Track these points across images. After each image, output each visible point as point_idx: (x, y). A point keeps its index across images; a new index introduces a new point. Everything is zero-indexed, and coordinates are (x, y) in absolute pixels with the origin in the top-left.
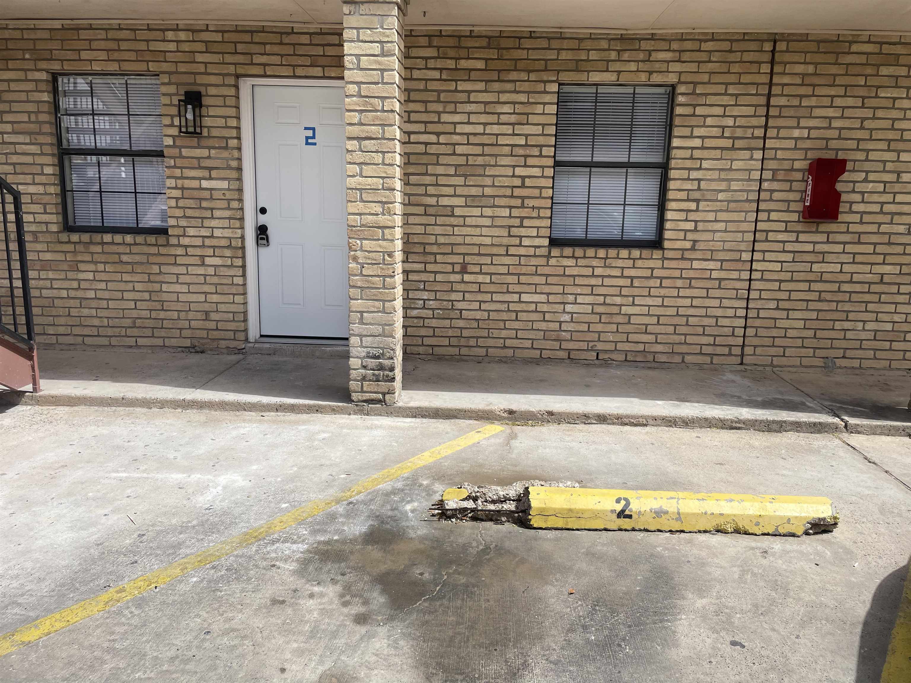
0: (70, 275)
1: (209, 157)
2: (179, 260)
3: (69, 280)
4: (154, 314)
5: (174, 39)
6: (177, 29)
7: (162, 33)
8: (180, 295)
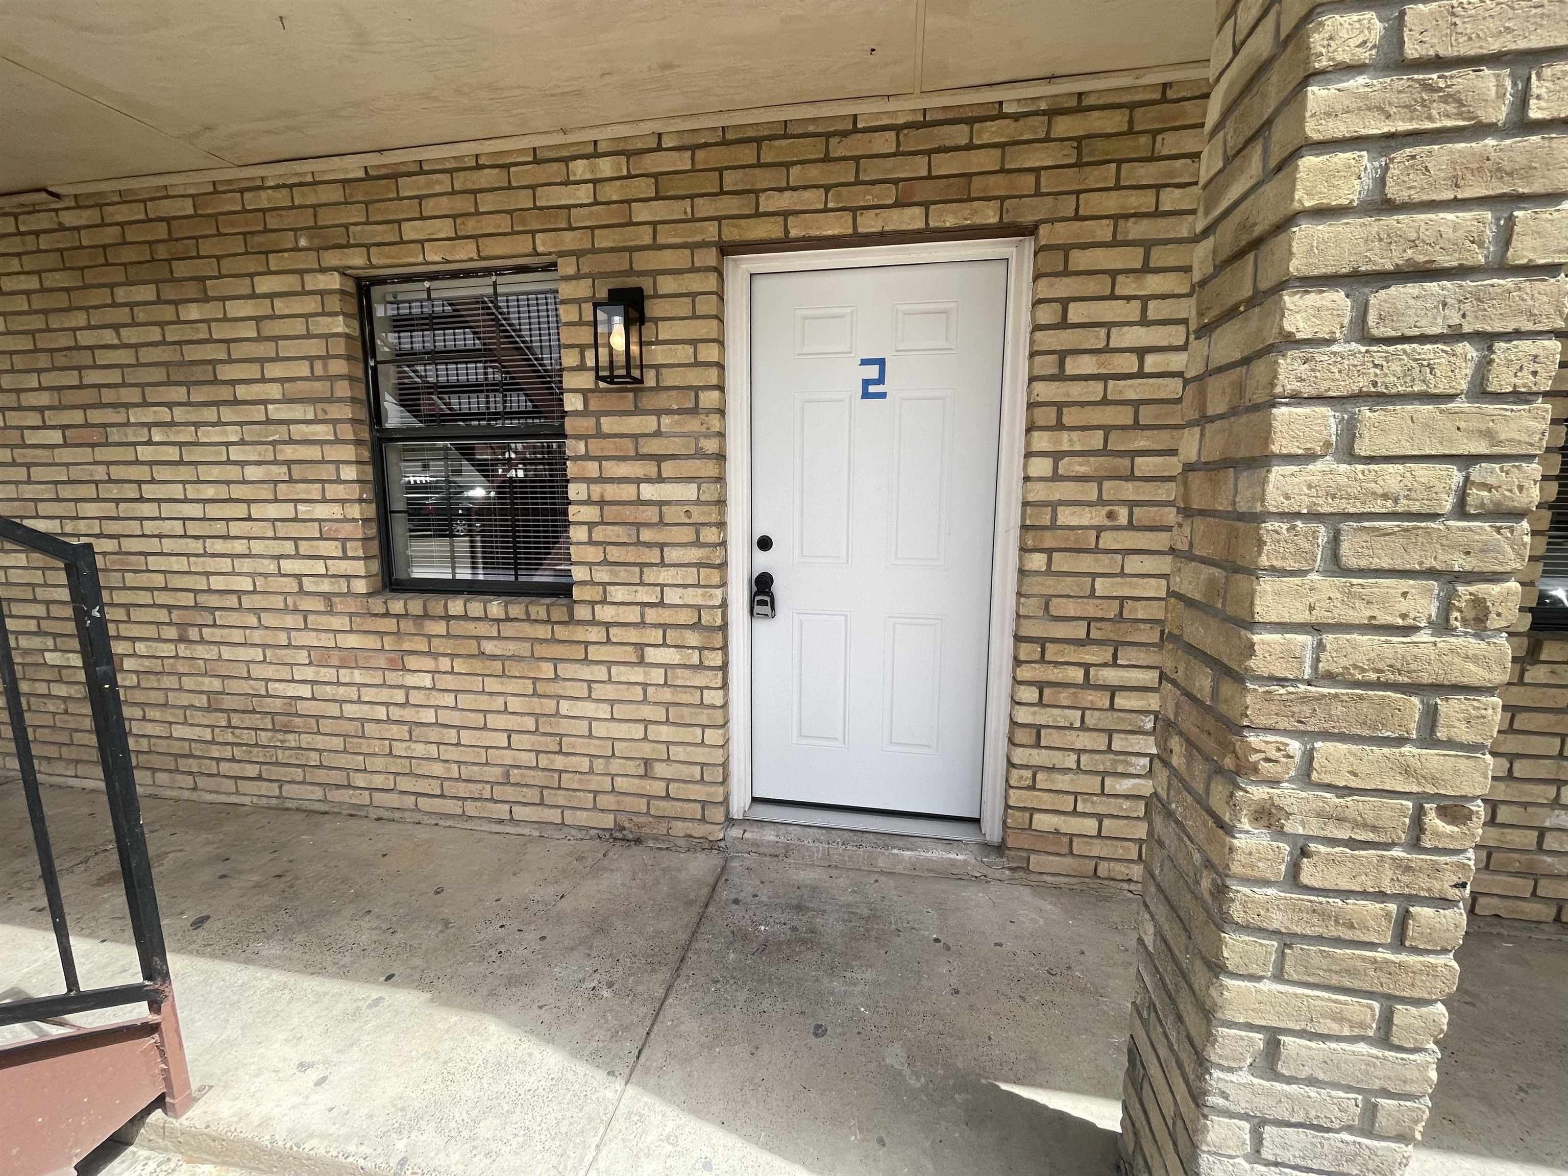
0: (393, 678)
1: (658, 433)
2: (595, 653)
3: (391, 687)
4: (544, 762)
5: (588, 176)
6: (595, 153)
7: (562, 166)
8: (594, 724)
